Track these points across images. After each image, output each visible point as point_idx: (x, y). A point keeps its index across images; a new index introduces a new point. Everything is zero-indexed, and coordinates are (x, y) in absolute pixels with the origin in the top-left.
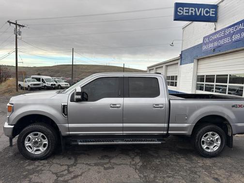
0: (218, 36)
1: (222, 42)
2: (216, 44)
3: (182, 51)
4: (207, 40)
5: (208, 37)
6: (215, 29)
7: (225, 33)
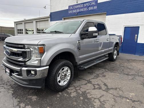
0: (79, 6)
1: (82, 10)
2: (78, 11)
3: (51, 13)
4: (72, 8)
5: (73, 6)
6: (77, 2)
7: (84, 5)
